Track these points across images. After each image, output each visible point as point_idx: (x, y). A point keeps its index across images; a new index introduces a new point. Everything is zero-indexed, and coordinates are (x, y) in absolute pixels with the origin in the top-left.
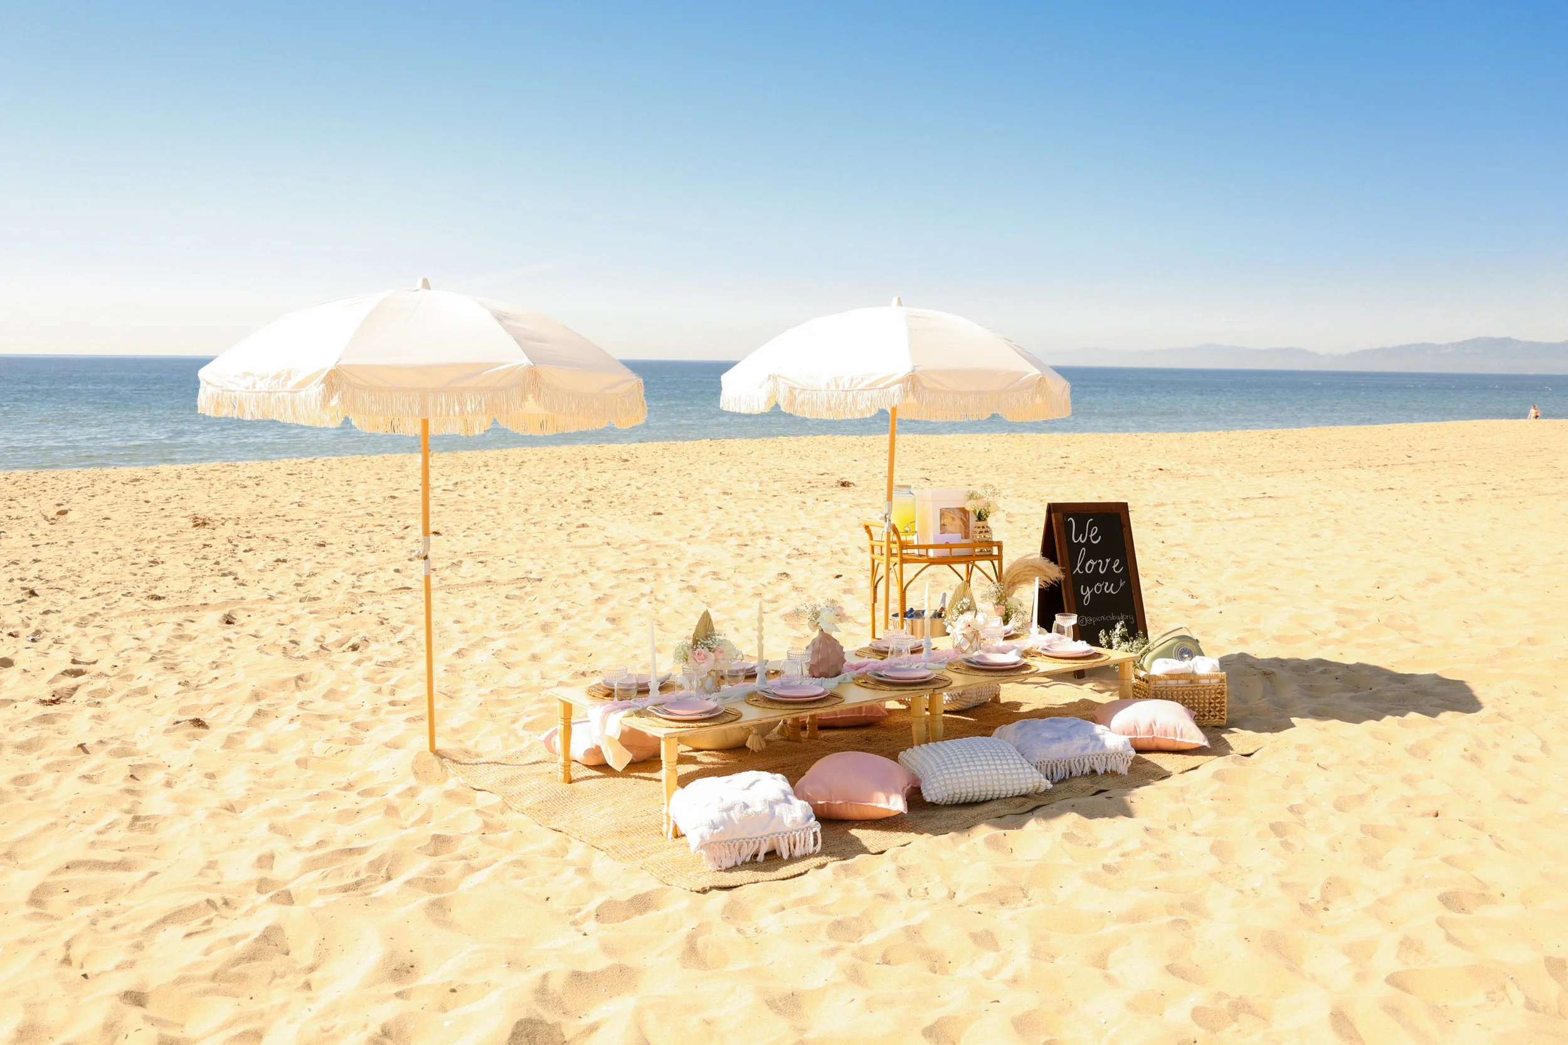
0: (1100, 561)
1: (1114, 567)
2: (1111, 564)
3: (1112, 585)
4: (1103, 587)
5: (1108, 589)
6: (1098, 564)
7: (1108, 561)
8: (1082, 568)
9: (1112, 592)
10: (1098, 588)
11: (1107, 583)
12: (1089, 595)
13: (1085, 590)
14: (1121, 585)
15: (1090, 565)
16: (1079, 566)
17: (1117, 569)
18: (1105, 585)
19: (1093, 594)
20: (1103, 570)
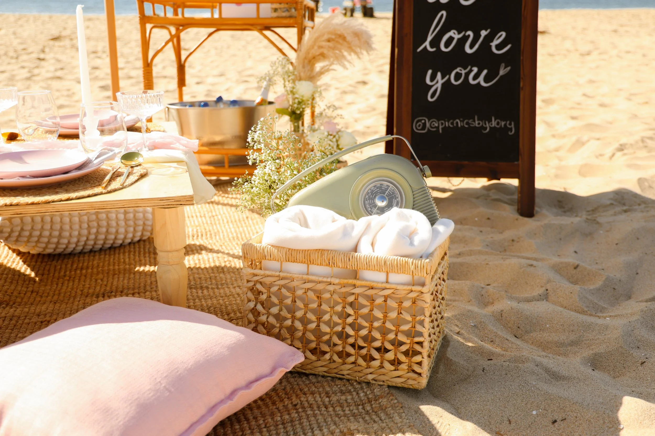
0: (470, 33)
1: (494, 44)
2: (489, 38)
3: (485, 72)
4: (467, 74)
5: (475, 77)
6: (465, 38)
7: (484, 33)
8: (435, 42)
9: (483, 84)
10: (458, 76)
11: (475, 70)
12: (439, 85)
13: (433, 78)
14: (502, 72)
15: (451, 39)
16: (430, 38)
17: (499, 47)
18: (471, 71)
19: (447, 85)
20: (471, 47)
